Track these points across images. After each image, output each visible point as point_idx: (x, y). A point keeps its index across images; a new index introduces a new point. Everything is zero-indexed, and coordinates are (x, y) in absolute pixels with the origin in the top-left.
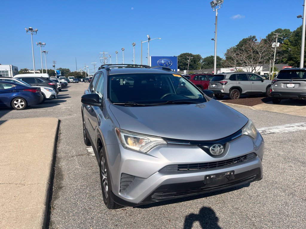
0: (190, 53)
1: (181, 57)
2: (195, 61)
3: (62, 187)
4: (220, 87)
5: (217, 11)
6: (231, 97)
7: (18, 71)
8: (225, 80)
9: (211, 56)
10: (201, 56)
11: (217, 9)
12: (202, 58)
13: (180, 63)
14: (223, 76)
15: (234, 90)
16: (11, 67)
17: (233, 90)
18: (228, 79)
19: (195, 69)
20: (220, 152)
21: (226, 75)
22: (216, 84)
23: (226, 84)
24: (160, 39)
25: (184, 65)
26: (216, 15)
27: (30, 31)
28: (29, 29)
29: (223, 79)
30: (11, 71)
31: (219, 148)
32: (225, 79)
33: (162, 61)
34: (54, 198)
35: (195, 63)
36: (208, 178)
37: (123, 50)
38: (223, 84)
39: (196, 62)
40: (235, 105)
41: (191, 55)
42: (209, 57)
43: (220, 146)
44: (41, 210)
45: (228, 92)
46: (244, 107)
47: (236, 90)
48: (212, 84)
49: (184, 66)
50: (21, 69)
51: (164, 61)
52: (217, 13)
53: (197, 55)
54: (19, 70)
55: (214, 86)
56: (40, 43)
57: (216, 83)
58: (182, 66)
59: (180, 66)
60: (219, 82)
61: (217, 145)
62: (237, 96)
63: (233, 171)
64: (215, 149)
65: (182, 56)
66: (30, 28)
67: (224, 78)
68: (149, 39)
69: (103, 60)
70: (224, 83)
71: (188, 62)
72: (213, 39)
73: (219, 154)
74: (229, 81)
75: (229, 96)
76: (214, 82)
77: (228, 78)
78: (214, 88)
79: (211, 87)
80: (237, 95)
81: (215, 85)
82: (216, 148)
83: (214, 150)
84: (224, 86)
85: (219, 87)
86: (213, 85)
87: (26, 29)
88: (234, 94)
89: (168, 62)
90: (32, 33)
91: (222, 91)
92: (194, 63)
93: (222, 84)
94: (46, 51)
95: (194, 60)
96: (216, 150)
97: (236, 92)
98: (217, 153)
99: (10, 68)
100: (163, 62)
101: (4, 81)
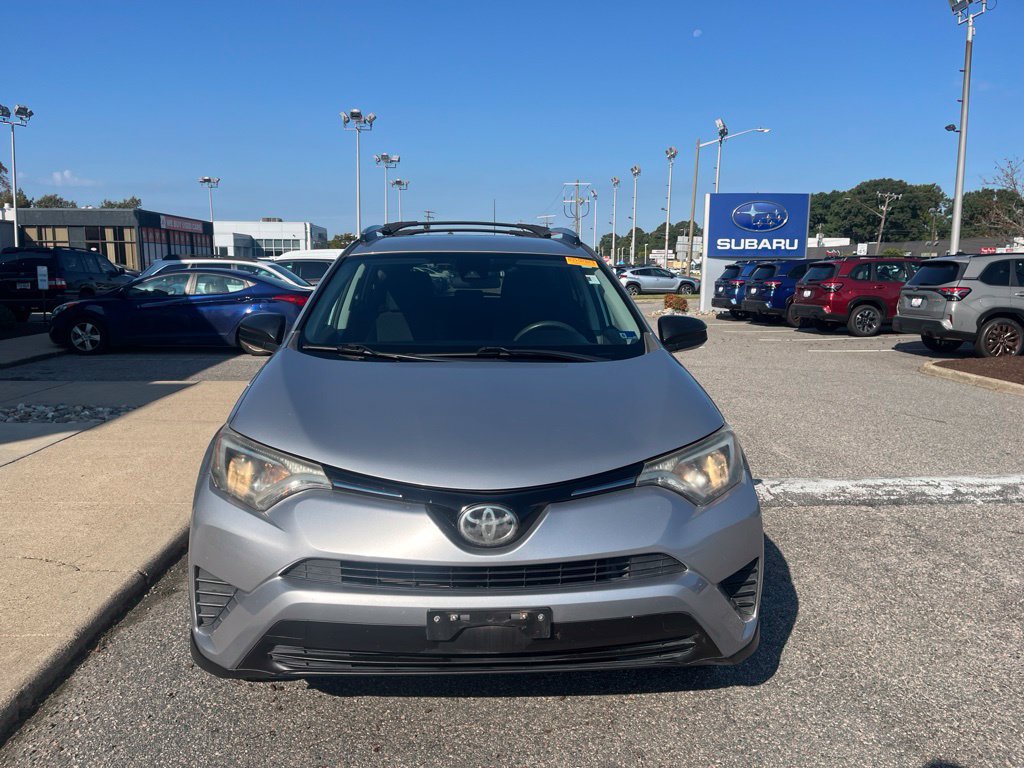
0: (896, 179)
1: (859, 193)
2: (914, 209)
3: (175, 591)
4: (940, 309)
5: (971, 24)
6: (983, 349)
7: (326, 239)
8: (962, 284)
9: (985, 190)
10: (944, 190)
11: (972, 16)
12: (948, 197)
13: (856, 216)
14: (956, 265)
15: (1001, 320)
16: (308, 230)
17: (995, 323)
18: (977, 279)
19: (913, 240)
20: (498, 535)
21: (967, 264)
22: (923, 297)
23: (962, 296)
24: (766, 131)
25: (868, 224)
26: (970, 39)
27: (353, 122)
28: (352, 113)
29: (953, 279)
30: (306, 240)
31: (494, 522)
32: (962, 278)
33: (749, 210)
34: (131, 618)
35: (915, 216)
36: (437, 619)
37: (635, 175)
38: (950, 298)
39: (919, 212)
40: (979, 382)
41: (900, 187)
42: (977, 192)
43: (499, 514)
44: (57, 646)
45: (973, 329)
46: (1014, 389)
47: (1008, 321)
48: (911, 297)
49: (869, 228)
50: (336, 237)
51: (756, 209)
52: (970, 29)
53: (925, 186)
54: (330, 238)
55: (917, 302)
56: (385, 158)
57: (925, 292)
58: (861, 226)
59: (856, 225)
60: (935, 290)
61: (488, 509)
62: (1011, 344)
63: (547, 611)
64: (477, 521)
65: (864, 192)
66: (355, 111)
67: (959, 276)
68: (723, 133)
69: (574, 206)
70: (956, 294)
71: (882, 212)
72: (951, 128)
73: (497, 542)
74: (979, 287)
75: (974, 343)
76: (919, 289)
77: (977, 274)
78: (916, 310)
79: (907, 307)
80: (1013, 341)
81: (920, 300)
82: (484, 518)
83: (473, 525)
84: (954, 306)
85: (935, 310)
86: (914, 300)
87: (343, 115)
88: (999, 336)
89: (773, 215)
90: (358, 125)
91: (947, 324)
92: (909, 215)
93: (946, 296)
94: (404, 181)
95: (913, 204)
96: (483, 526)
97: (1006, 332)
98: (489, 539)
99: (306, 233)
100: (753, 213)
101: (236, 269)
